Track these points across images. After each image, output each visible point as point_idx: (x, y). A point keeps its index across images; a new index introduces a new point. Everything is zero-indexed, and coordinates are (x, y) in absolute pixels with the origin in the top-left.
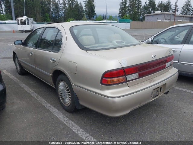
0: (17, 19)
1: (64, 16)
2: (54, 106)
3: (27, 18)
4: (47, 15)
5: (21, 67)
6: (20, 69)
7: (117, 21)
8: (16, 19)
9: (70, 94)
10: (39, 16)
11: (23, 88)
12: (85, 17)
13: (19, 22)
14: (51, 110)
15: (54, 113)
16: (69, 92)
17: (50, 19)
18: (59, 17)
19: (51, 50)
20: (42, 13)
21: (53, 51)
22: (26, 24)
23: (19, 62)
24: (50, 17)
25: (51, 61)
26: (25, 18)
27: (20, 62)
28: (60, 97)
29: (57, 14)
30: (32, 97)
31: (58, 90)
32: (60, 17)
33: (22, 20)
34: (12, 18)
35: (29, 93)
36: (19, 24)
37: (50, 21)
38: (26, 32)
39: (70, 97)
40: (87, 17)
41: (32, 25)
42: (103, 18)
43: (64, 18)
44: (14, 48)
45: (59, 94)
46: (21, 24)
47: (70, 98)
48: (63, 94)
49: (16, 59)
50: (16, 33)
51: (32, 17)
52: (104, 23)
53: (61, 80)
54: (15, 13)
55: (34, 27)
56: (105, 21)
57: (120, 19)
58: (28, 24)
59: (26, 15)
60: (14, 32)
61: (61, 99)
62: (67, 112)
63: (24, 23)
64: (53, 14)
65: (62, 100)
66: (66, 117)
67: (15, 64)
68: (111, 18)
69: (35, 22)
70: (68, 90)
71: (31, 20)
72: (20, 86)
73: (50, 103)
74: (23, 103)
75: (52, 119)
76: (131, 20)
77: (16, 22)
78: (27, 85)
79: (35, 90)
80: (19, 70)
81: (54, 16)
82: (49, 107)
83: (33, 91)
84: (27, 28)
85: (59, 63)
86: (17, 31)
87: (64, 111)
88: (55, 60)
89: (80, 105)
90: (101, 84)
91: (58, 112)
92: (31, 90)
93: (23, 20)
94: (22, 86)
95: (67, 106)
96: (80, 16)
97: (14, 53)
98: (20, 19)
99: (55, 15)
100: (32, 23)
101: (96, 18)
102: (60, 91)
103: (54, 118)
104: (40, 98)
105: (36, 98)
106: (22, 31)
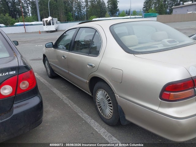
0: (43, 20)
1: (87, 14)
2: (92, 117)
3: (52, 18)
4: (70, 14)
5: (52, 71)
6: (51, 72)
7: (141, 16)
8: (41, 21)
9: (111, 105)
10: (62, 16)
11: (55, 94)
12: (108, 14)
13: (44, 23)
14: (89, 122)
15: (92, 125)
16: (110, 103)
17: (73, 18)
18: (81, 15)
19: (88, 54)
20: (65, 13)
21: (90, 55)
22: (51, 25)
23: (49, 65)
24: (73, 16)
25: (88, 66)
26: (50, 18)
27: (51, 65)
28: (98, 107)
29: (79, 13)
30: (66, 104)
31: (95, 98)
32: (83, 15)
33: (47, 20)
34: (38, 19)
35: (62, 100)
36: (44, 25)
37: (73, 20)
38: (51, 32)
39: (111, 108)
40: (109, 14)
41: (57, 25)
42: (127, 13)
43: (86, 16)
44: (45, 50)
45: (97, 104)
46: (47, 25)
47: (111, 110)
48: (102, 105)
49: (46, 62)
50: (42, 34)
51: (56, 18)
52: (128, 18)
53: (100, 88)
54: (40, 15)
55: (58, 27)
56: (129, 17)
57: (145, 14)
58: (53, 24)
59: (51, 16)
60: (40, 32)
61: (99, 109)
62: (107, 126)
63: (49, 24)
64: (75, 12)
65: (101, 110)
66: (108, 131)
67: (45, 67)
68: (135, 13)
69: (59, 22)
70: (109, 100)
71: (56, 20)
72: (51, 91)
73: (85, 112)
74: (57, 111)
75: (92, 133)
76: (157, 14)
77: (42, 23)
78: (59, 90)
79: (68, 96)
80: (49, 73)
81: (76, 14)
82: (85, 117)
83: (65, 97)
84: (52, 28)
85: (98, 69)
86: (43, 32)
87: (104, 124)
88: (93, 65)
89: (126, 120)
90: (160, 99)
91: (97, 124)
92: (64, 96)
93: (49, 21)
94: (54, 91)
95: (107, 118)
96: (103, 13)
97: (44, 56)
98: (45, 19)
99: (78, 13)
100: (57, 23)
101: (119, 14)
102: (97, 100)
103: (94, 133)
104: (75, 105)
105: (70, 105)
106: (47, 32)
